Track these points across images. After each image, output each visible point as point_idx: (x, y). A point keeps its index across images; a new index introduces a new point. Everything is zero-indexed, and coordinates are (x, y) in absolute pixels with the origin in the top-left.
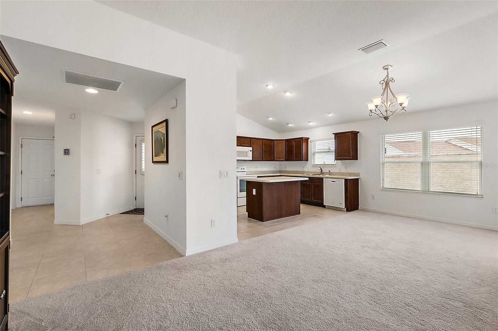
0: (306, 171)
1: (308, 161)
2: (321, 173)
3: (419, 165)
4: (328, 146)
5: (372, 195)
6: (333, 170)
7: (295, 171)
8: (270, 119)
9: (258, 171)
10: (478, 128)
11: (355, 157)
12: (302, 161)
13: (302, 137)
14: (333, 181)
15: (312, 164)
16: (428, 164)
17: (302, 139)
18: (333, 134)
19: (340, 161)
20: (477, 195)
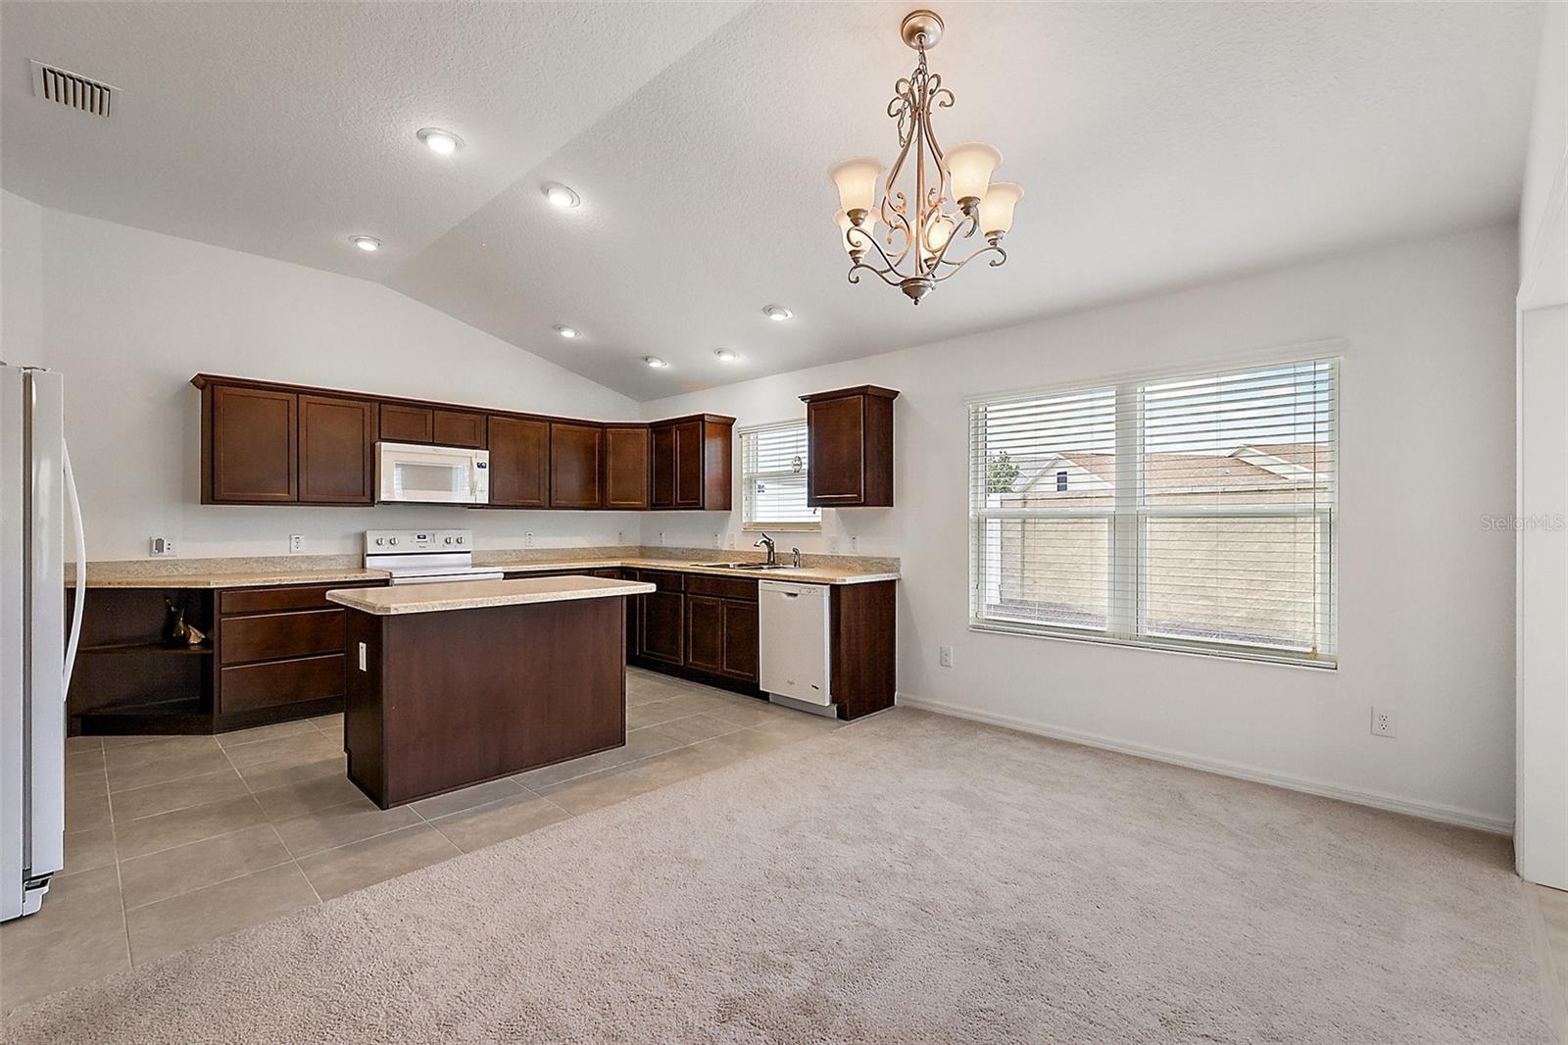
0: (724, 549)
1: (730, 509)
2: (769, 558)
3: (1104, 526)
4: (794, 450)
5: (941, 648)
6: (809, 547)
7: (687, 549)
8: (568, 334)
9: (536, 551)
10: (1318, 368)
11: (882, 495)
12: (703, 508)
13: (703, 415)
14: (790, 594)
15: (744, 521)
16: (1137, 521)
17: (703, 421)
18: (803, 399)
19: (834, 509)
20: (1314, 655)
